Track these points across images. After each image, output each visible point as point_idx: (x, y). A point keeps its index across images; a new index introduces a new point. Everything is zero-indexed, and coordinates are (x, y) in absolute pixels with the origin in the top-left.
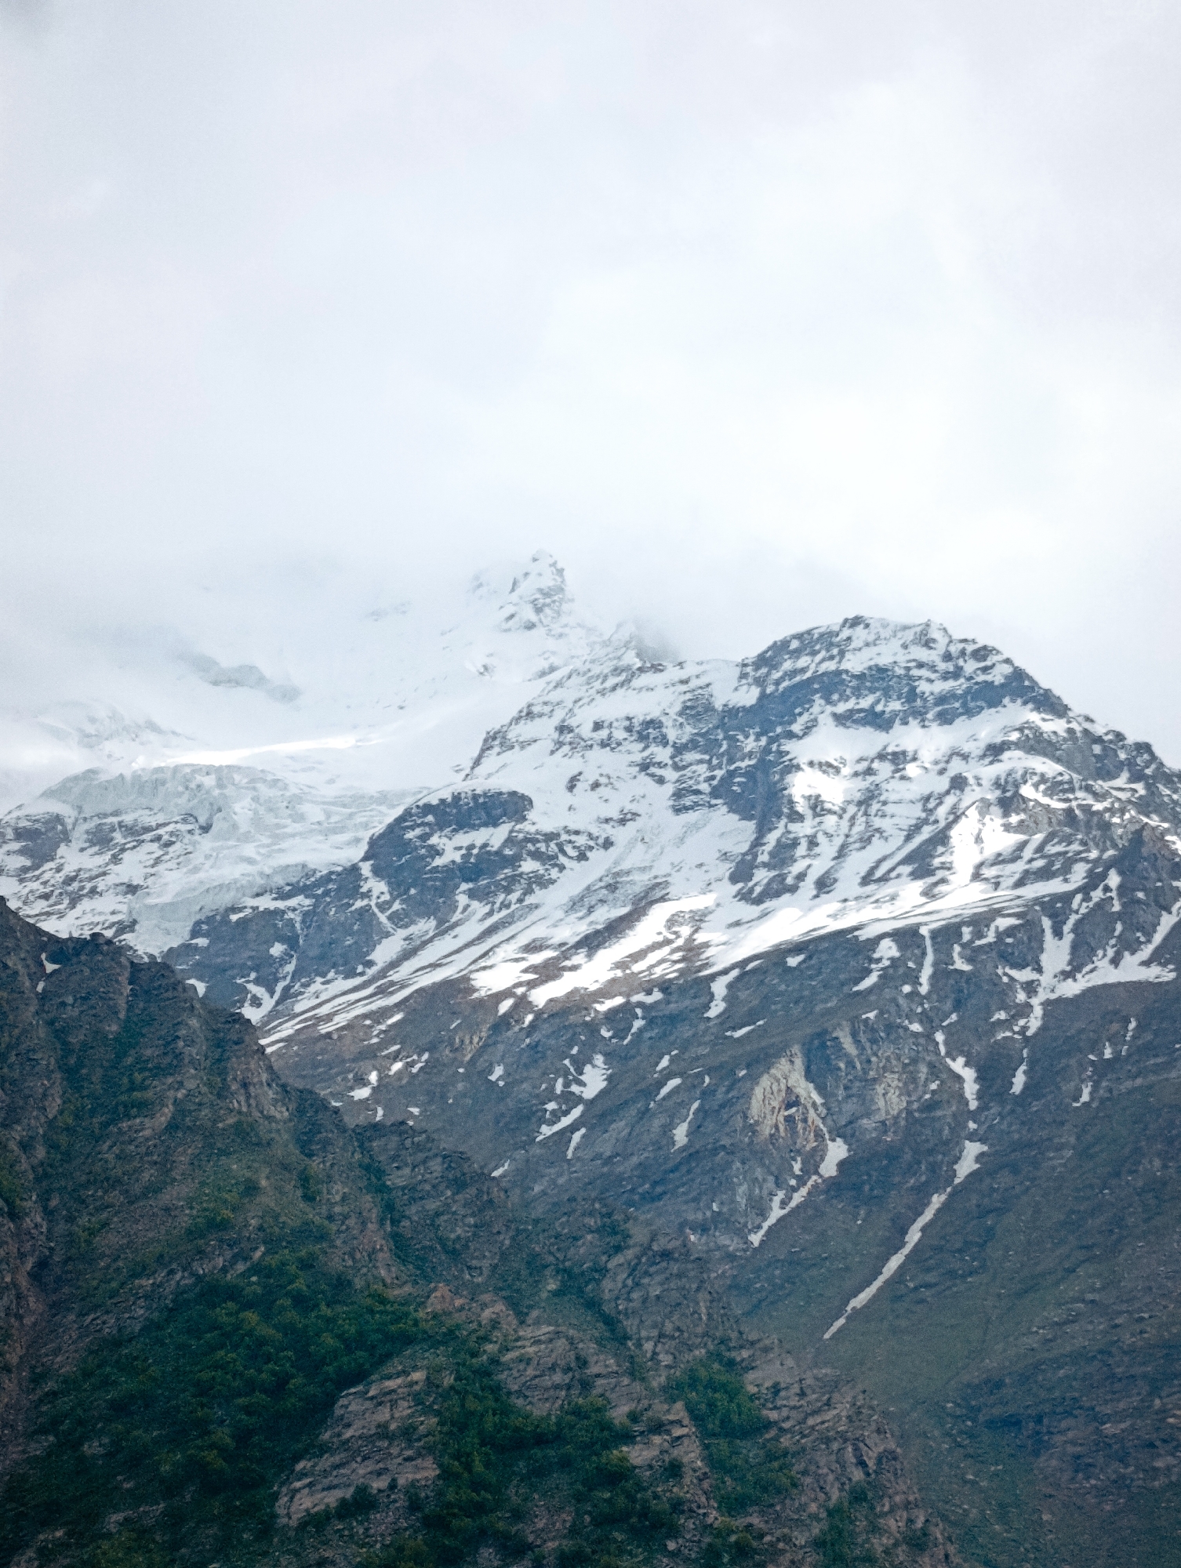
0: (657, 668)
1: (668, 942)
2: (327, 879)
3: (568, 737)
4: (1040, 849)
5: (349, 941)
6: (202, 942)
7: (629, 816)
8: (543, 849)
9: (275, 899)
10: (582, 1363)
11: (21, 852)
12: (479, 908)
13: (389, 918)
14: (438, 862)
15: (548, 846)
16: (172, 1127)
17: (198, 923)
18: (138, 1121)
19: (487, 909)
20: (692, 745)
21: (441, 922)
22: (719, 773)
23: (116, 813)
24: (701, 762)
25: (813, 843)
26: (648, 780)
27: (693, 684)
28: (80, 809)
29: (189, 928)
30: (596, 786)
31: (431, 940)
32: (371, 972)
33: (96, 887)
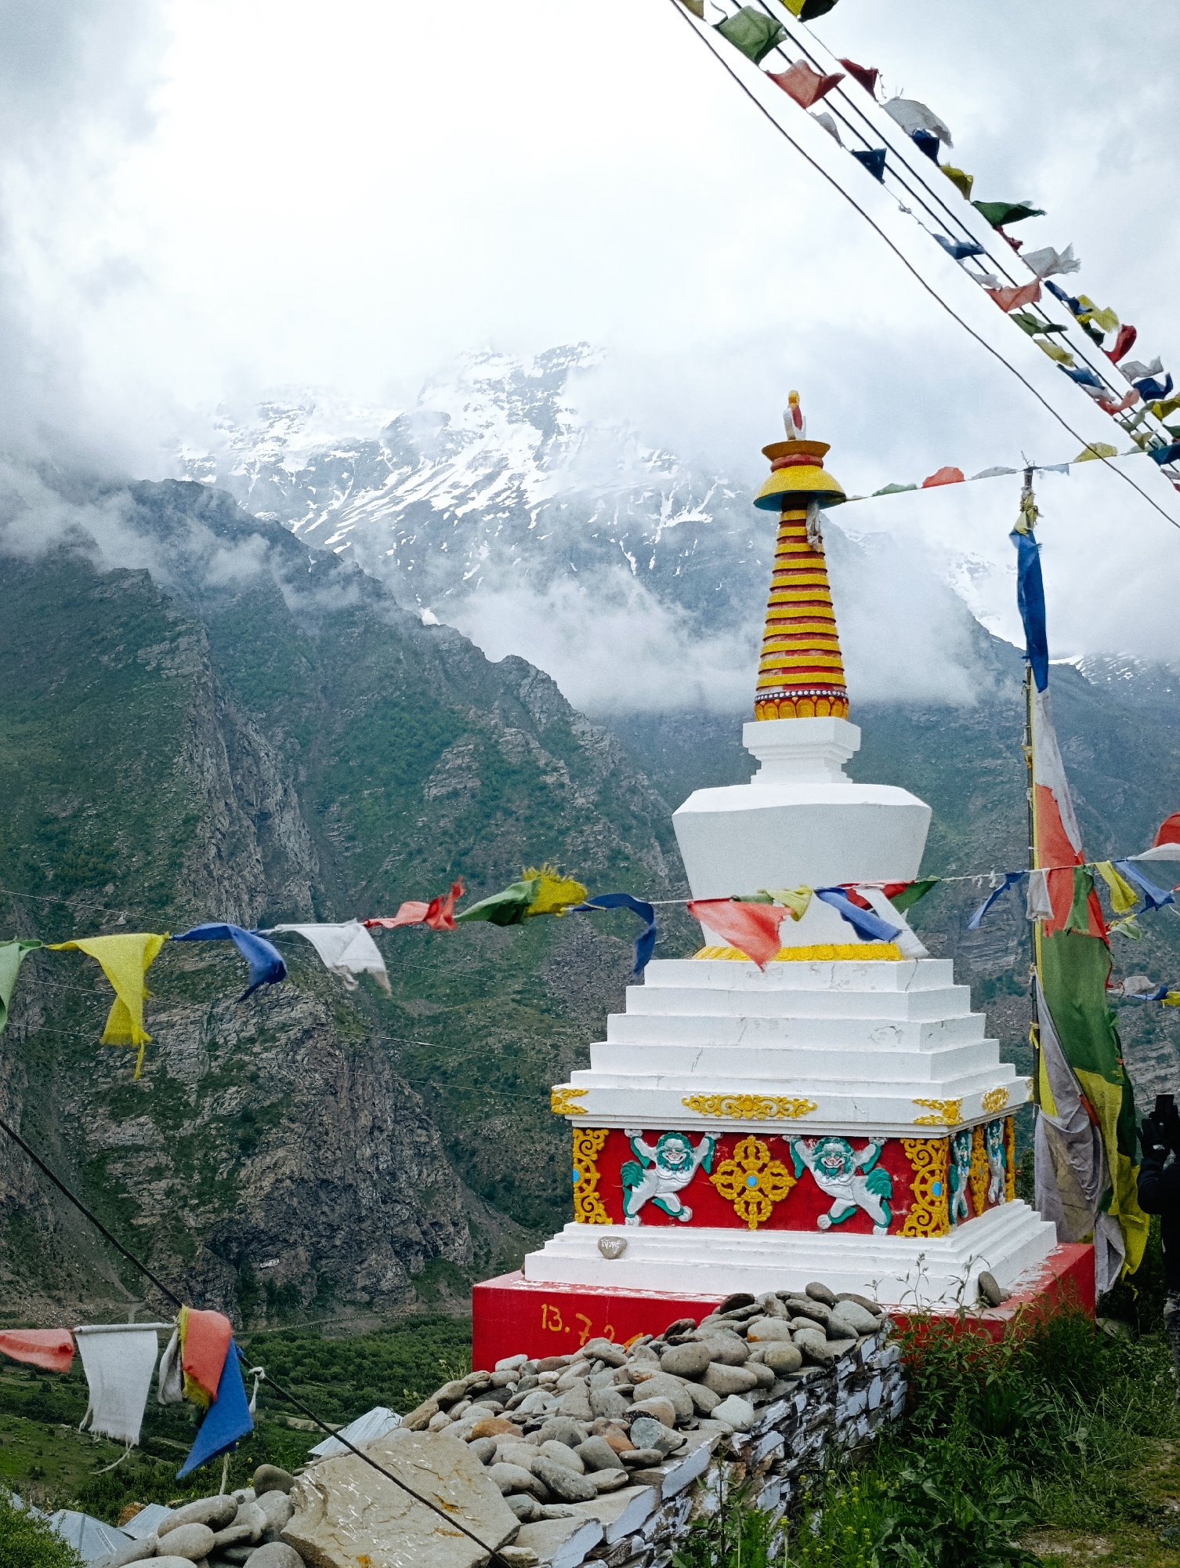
0: (499, 355)
1: (510, 488)
2: (364, 445)
3: (462, 385)
4: (659, 456)
5: (376, 474)
6: (313, 469)
7: (490, 424)
8: (455, 438)
9: (343, 452)
12: (429, 463)
13: (392, 465)
15: (457, 437)
17: (311, 460)
19: (433, 464)
20: (514, 393)
21: (413, 468)
22: (527, 407)
23: (269, 403)
24: (518, 401)
25: (567, 446)
26: (497, 408)
27: (515, 365)
29: (307, 462)
30: (475, 410)
31: (409, 477)
32: (386, 488)
33: (264, 438)
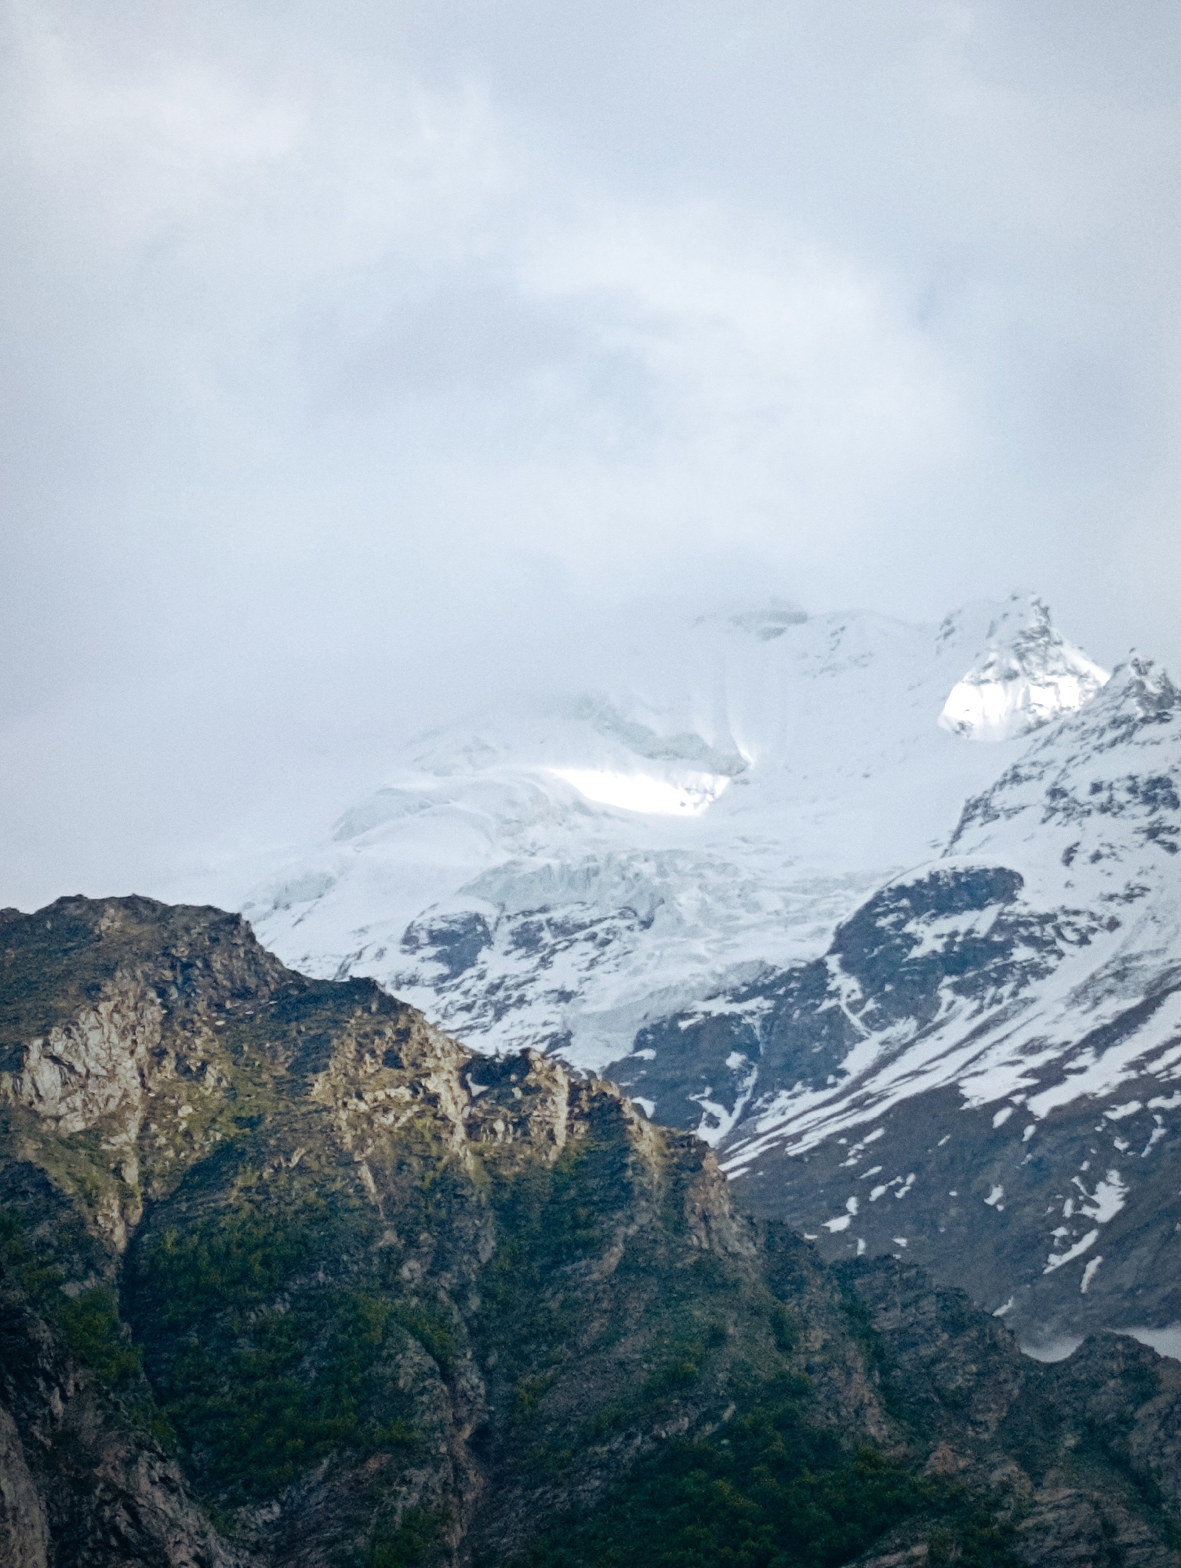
0: (1163, 718)
2: (788, 977)
3: (1061, 803)
5: (817, 1048)
6: (648, 1054)
7: (1137, 891)
8: (1038, 934)
9: (730, 1002)
10: (1110, 1529)
11: (438, 958)
12: (968, 1005)
13: (864, 1019)
14: (917, 952)
15: (1043, 930)
16: (624, 1267)
17: (643, 1033)
18: (584, 1263)
19: (975, 1005)
21: (923, 1022)
23: (544, 910)
26: (1158, 847)
28: (503, 907)
29: (633, 1039)
30: (1097, 857)
31: (911, 1043)
32: (844, 1082)
33: (524, 996)
